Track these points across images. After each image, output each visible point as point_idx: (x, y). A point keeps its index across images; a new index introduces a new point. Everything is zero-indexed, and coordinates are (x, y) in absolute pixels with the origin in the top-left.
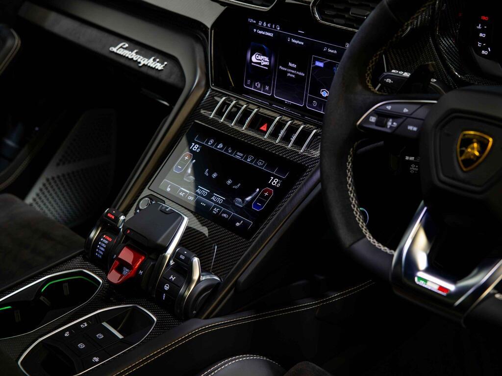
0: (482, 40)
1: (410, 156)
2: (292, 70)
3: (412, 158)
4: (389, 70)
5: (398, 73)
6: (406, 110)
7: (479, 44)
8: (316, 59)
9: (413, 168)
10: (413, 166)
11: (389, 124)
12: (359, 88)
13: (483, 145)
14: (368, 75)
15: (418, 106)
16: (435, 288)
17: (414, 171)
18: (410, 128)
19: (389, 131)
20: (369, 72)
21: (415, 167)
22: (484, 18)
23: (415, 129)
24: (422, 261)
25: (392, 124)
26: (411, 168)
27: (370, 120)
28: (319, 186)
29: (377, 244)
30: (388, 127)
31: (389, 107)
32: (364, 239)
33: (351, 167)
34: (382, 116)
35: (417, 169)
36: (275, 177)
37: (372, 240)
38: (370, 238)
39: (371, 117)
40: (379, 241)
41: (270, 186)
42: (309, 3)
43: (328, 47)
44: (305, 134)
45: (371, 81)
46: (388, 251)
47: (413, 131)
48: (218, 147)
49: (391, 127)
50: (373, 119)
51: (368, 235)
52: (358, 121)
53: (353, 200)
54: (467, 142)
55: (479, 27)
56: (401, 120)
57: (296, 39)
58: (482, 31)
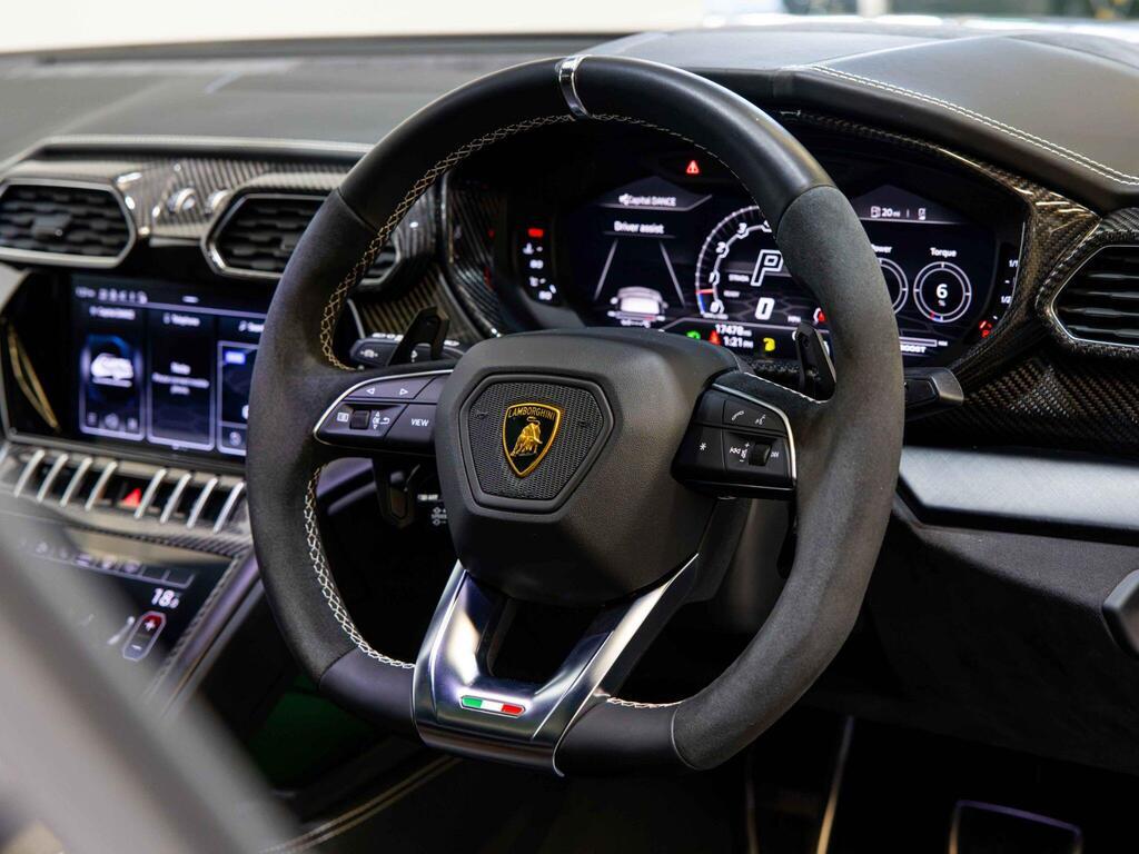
0: (537, 273)
1: (428, 493)
2: (180, 378)
3: (434, 497)
4: (368, 333)
5: (386, 338)
6: (403, 392)
7: (534, 282)
8: (226, 350)
9: (438, 516)
10: (437, 510)
11: (376, 421)
12: (310, 362)
13: (546, 426)
14: (325, 336)
15: (425, 382)
16: (497, 707)
17: (441, 520)
18: (416, 422)
19: (377, 434)
20: (325, 332)
21: (441, 513)
22: (536, 233)
23: (425, 423)
24: (468, 667)
25: (381, 420)
26: (433, 516)
27: (338, 419)
28: (260, 587)
29: (380, 657)
30: (375, 426)
31: (371, 391)
32: (356, 651)
33: (312, 519)
34: (361, 408)
35: (445, 517)
36: (166, 588)
37: (370, 652)
38: (366, 649)
39: (340, 414)
40: (384, 653)
41: (158, 608)
42: (198, 239)
43: (248, 320)
44: (220, 496)
45: (333, 348)
46: (403, 665)
47: (421, 427)
48: (39, 550)
49: (379, 426)
50: (344, 417)
51: (361, 643)
52: (315, 425)
53: (324, 582)
54: (518, 424)
55: (528, 250)
56: (396, 412)
57: (182, 314)
58: (536, 256)
